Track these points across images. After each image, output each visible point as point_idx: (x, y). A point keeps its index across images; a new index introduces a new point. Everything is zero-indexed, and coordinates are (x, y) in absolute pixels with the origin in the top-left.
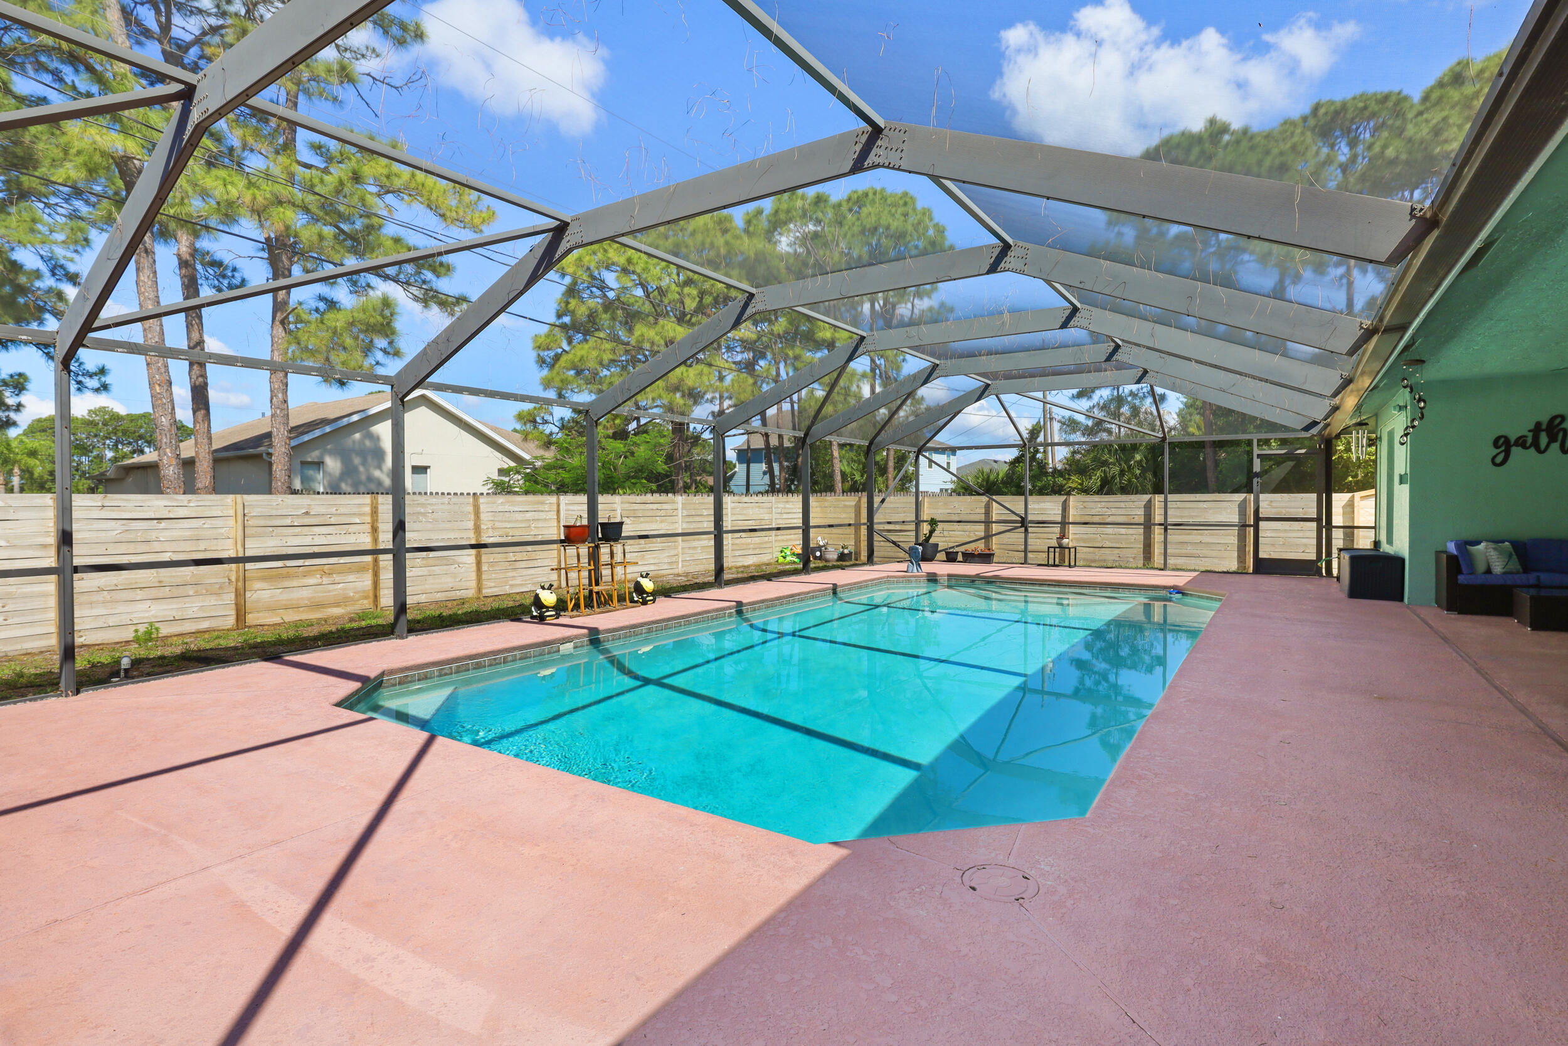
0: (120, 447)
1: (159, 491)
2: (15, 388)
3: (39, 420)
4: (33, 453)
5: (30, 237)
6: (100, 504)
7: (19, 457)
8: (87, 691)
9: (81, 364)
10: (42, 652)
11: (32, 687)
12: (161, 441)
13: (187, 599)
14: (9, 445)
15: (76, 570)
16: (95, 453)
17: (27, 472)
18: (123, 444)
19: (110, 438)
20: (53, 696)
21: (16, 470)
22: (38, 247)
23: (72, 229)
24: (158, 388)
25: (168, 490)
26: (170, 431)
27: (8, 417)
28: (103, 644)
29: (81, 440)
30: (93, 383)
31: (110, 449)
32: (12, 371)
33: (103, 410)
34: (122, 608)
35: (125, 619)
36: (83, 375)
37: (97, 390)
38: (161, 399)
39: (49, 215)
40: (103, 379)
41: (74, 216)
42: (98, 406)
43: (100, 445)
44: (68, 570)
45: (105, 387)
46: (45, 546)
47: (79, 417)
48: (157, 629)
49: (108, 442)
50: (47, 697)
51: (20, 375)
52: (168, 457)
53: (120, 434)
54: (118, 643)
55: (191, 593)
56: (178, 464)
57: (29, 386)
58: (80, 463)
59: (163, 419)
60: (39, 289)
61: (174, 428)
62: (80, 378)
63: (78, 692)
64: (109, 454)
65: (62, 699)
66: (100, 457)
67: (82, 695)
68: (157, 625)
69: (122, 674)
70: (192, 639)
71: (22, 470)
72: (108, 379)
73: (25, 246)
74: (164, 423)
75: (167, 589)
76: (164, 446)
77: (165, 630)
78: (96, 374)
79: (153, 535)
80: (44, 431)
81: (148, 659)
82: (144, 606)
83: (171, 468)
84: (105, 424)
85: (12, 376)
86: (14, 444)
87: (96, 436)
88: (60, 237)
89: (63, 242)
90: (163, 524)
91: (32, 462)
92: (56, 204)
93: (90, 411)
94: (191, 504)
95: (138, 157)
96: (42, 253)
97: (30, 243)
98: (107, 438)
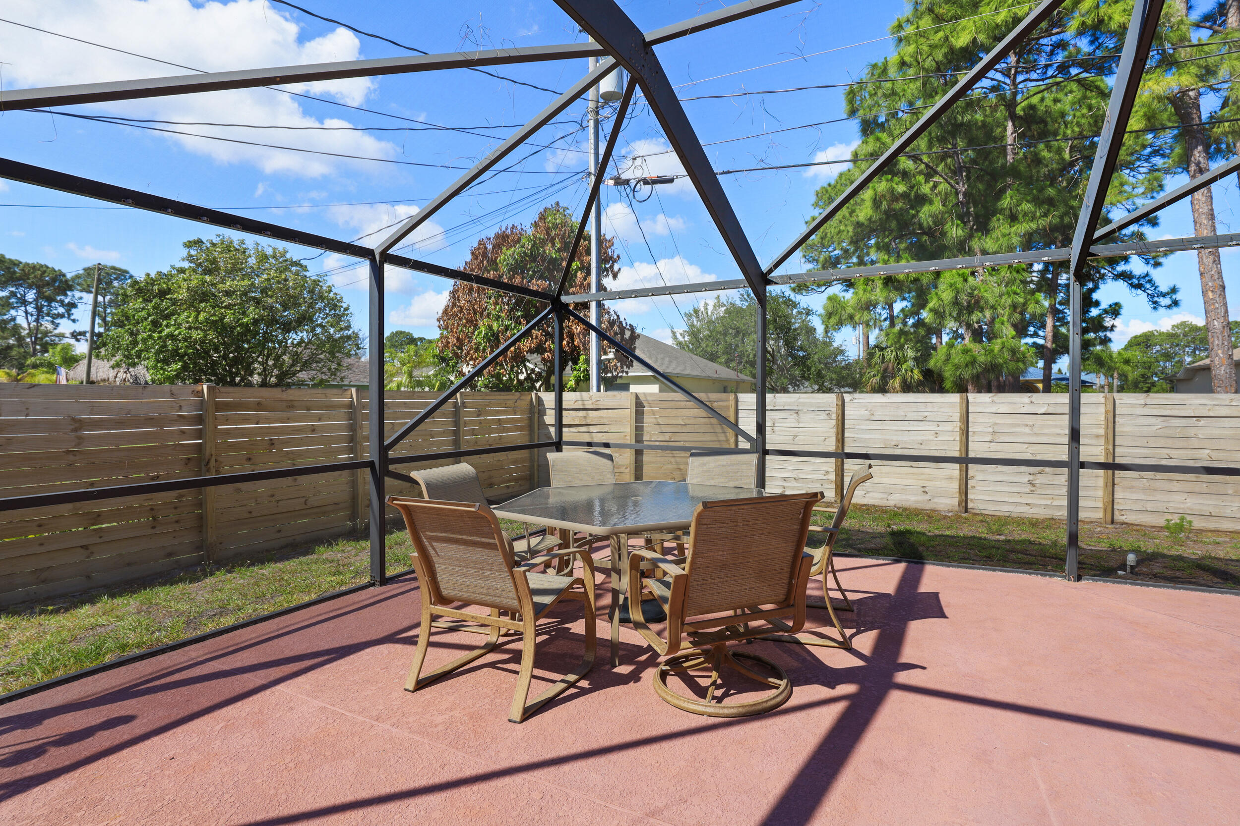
0: (1197, 353)
1: (1210, 390)
2: (1113, 314)
3: (1136, 337)
4: (1127, 362)
5: (1119, 198)
6: (1142, 402)
7: (1118, 365)
8: (1088, 579)
9: (1156, 287)
10: (1092, 522)
11: (1056, 558)
12: (1213, 343)
13: (1224, 497)
14: (1111, 357)
15: (1083, 465)
16: (1177, 359)
17: (1123, 376)
18: (1200, 350)
19: (1189, 346)
20: (1059, 576)
21: (1115, 375)
22: (1124, 203)
23: (1149, 181)
24: (1210, 295)
25: (1219, 389)
26: (1222, 333)
27: (1105, 336)
28: (1141, 525)
29: (1166, 349)
30: (1166, 301)
31: (1189, 355)
32: (1110, 302)
33: (1183, 324)
34: (1159, 496)
35: (1161, 507)
36: (1158, 296)
37: (1169, 307)
38: (1213, 304)
39: (1134, 176)
40: (1174, 297)
41: (1153, 170)
42: (1179, 322)
43: (1181, 352)
44: (1076, 465)
45: (1176, 303)
46: (1098, 436)
47: (1165, 331)
48: (1190, 523)
49: (1187, 349)
50: (1054, 576)
51: (1116, 304)
52: (1220, 358)
53: (1198, 342)
54: (1154, 527)
55: (1230, 492)
56: (1230, 364)
57: (1122, 311)
58: (1164, 368)
59: (1216, 323)
60: (1125, 235)
61: (1226, 331)
62: (1156, 299)
63: (1079, 578)
64: (1188, 359)
65: (1065, 581)
66: (1181, 362)
67: (1083, 583)
68: (1189, 518)
69: (1128, 569)
70: (1227, 539)
71: (1119, 374)
72: (1178, 296)
73: (1115, 205)
74: (1217, 326)
75: (1205, 485)
76: (1216, 348)
77: (1198, 524)
78: (1168, 294)
79: (1191, 432)
80: (1139, 344)
81: (1164, 556)
82: (1179, 497)
83: (1223, 368)
84: (1185, 335)
85: (1110, 306)
86: (1114, 356)
87: (1178, 345)
88: (1141, 190)
89: (1143, 193)
90: (1203, 422)
91: (1127, 368)
92: (1139, 166)
93: (1173, 326)
94: (1234, 403)
95: (1193, 87)
96: (1128, 207)
97: (1118, 202)
98: (1186, 346)
